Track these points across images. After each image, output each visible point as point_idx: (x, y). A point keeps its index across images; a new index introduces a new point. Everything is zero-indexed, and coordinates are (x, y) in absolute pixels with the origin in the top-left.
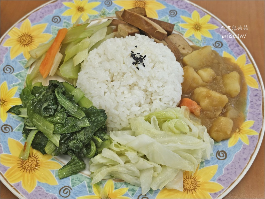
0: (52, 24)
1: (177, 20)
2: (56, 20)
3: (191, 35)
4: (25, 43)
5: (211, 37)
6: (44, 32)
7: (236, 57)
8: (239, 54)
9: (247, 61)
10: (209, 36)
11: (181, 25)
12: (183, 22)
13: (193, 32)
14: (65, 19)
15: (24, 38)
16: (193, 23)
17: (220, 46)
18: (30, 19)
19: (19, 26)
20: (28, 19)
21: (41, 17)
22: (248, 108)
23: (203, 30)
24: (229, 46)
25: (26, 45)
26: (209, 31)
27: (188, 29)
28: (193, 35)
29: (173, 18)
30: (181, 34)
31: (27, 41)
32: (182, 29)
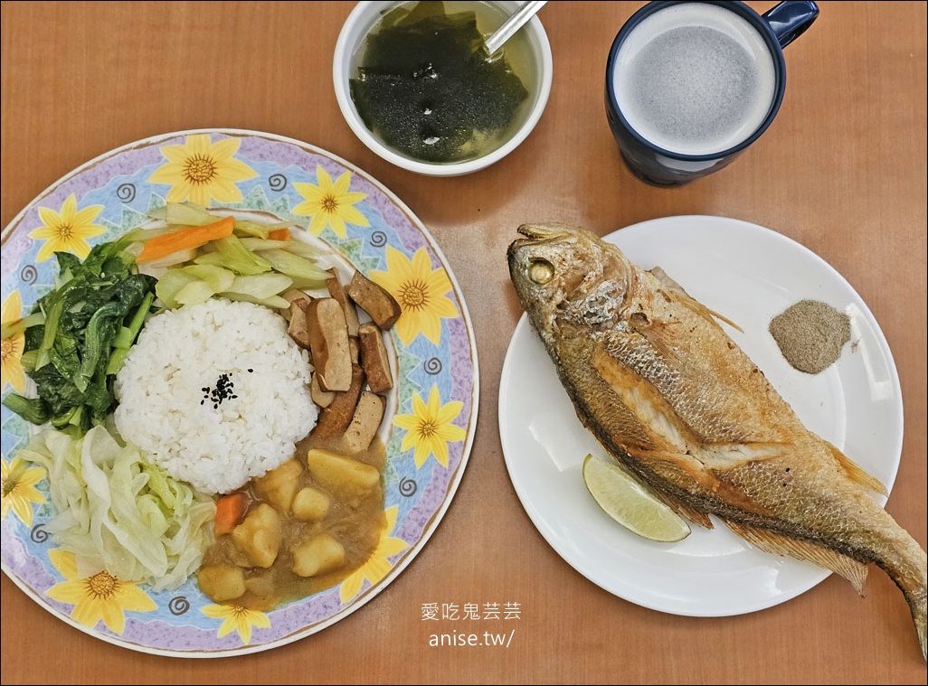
0: (262, 183)
1: (423, 384)
2: (277, 182)
3: (404, 428)
4: (192, 174)
5: (418, 468)
6: (237, 184)
7: (396, 533)
8: (404, 536)
9: (396, 557)
10: (419, 461)
11: (416, 395)
12: (425, 396)
13: (413, 427)
14: (291, 194)
15: (202, 164)
16: (433, 415)
17: (405, 493)
18: (243, 143)
19: (215, 139)
20: (239, 140)
21: (261, 155)
22: (292, 606)
23: (428, 442)
24: (414, 509)
25: (192, 178)
26: (432, 455)
27: (416, 415)
28: (406, 431)
29: (422, 373)
30: (397, 409)
31: (199, 174)
32: (409, 404)
